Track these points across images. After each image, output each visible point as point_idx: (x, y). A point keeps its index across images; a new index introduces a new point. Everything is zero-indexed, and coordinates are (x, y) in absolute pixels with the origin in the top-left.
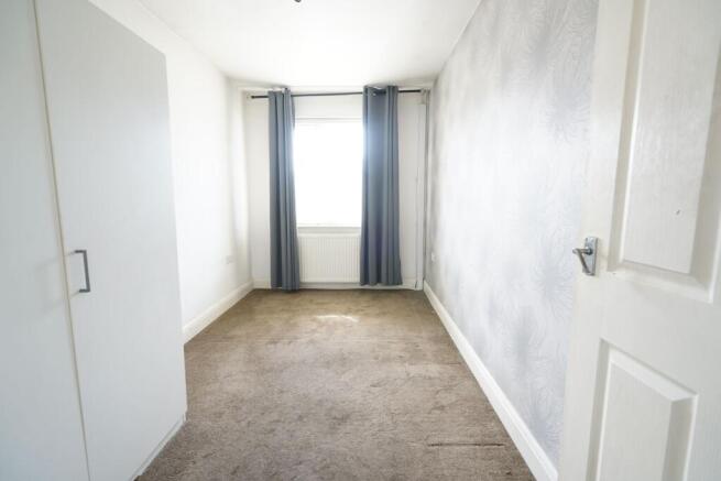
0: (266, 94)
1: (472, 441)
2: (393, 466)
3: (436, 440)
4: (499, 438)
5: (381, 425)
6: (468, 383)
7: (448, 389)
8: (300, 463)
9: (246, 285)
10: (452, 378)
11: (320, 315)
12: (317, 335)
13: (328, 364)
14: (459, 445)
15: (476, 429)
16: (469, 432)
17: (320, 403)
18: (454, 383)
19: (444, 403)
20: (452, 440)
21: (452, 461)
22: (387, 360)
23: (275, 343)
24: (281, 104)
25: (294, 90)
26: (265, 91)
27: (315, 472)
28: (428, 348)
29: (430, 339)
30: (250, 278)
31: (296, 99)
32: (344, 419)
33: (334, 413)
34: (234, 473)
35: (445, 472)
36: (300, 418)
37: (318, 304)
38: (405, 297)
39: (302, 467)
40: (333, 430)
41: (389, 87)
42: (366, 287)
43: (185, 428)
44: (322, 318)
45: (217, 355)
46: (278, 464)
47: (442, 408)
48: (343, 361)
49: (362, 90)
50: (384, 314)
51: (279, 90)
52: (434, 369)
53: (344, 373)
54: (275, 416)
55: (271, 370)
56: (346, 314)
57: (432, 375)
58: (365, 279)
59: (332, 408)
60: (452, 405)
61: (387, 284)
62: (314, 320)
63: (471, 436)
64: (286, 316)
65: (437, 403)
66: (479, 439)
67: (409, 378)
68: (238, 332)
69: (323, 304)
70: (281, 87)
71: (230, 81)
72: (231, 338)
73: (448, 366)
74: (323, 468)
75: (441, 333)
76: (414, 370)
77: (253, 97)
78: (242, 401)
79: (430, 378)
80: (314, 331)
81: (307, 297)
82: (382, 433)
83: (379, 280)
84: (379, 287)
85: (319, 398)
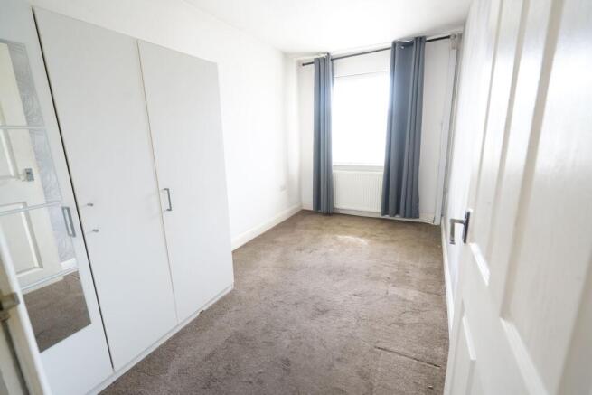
0: (313, 61)
1: (413, 355)
2: (342, 351)
3: (383, 345)
4: (439, 361)
5: (348, 323)
6: (437, 312)
7: (416, 312)
8: (285, 330)
9: (296, 206)
10: (425, 305)
11: (340, 234)
12: (331, 250)
13: (329, 273)
14: (400, 354)
15: (423, 349)
16: (414, 349)
17: (312, 298)
18: (424, 309)
19: (406, 321)
20: (396, 349)
21: (387, 363)
22: (376, 279)
23: (301, 250)
24: (323, 67)
25: (333, 54)
26: (311, 59)
27: (291, 338)
28: (417, 276)
29: (421, 269)
30: (300, 201)
31: (335, 61)
32: (324, 312)
33: (319, 307)
34: (247, 324)
35: (379, 369)
36: (296, 303)
37: (343, 226)
38: (420, 230)
39: (284, 334)
40: (313, 316)
41: (416, 38)
42: (387, 217)
43: (232, 292)
44: (340, 237)
45: (262, 252)
46: (272, 327)
47: (402, 325)
48: (342, 272)
49: (390, 45)
50: (393, 241)
51: (322, 56)
52: (412, 294)
53: (338, 281)
54: (281, 298)
55: (291, 269)
56: (361, 237)
57: (408, 299)
58: (385, 209)
59: (319, 303)
60: (412, 326)
61: (405, 217)
62: (335, 238)
63: (415, 352)
64: (315, 232)
65: (400, 320)
66: (420, 356)
67: (387, 296)
68: (281, 239)
69: (346, 226)
70: (324, 53)
71: (286, 56)
72: (276, 242)
73: (426, 295)
74: (296, 338)
75: (437, 266)
76: (394, 291)
77: (304, 65)
78: (267, 284)
79: (404, 300)
80: (331, 247)
81: (337, 219)
82: (345, 329)
83: (397, 212)
84: (397, 218)
85: (313, 294)
